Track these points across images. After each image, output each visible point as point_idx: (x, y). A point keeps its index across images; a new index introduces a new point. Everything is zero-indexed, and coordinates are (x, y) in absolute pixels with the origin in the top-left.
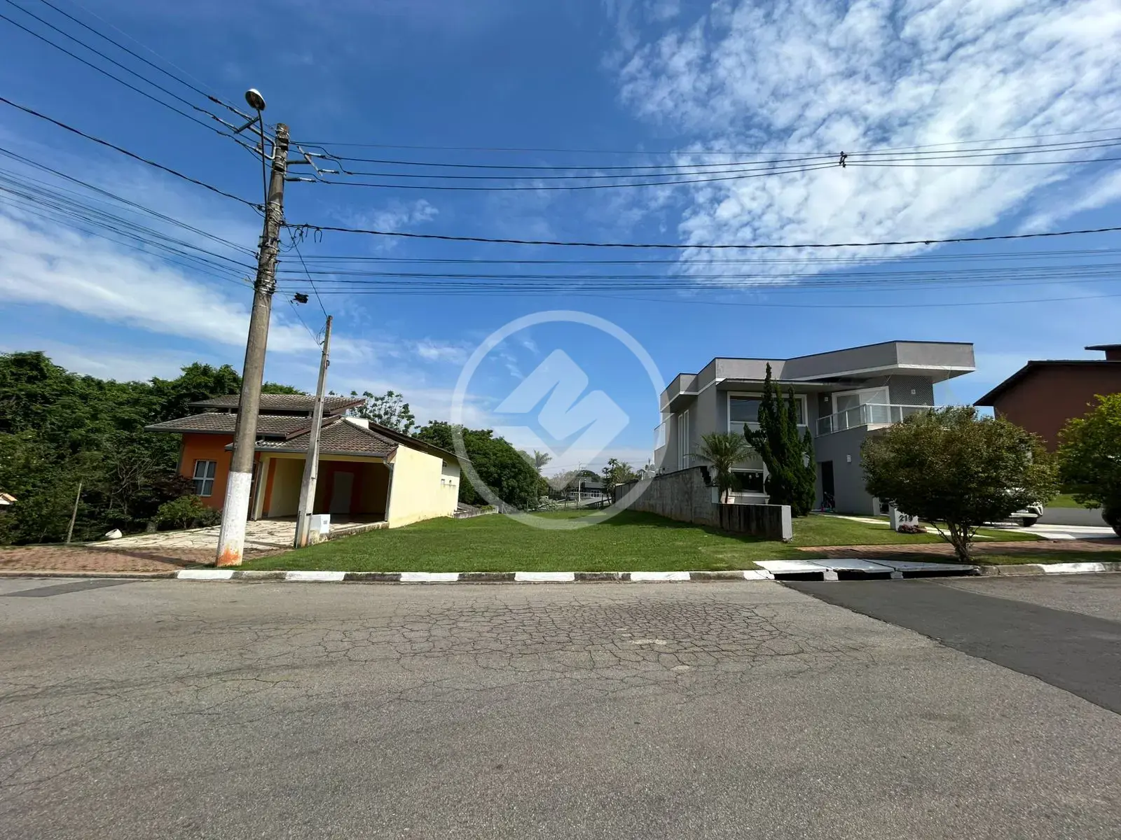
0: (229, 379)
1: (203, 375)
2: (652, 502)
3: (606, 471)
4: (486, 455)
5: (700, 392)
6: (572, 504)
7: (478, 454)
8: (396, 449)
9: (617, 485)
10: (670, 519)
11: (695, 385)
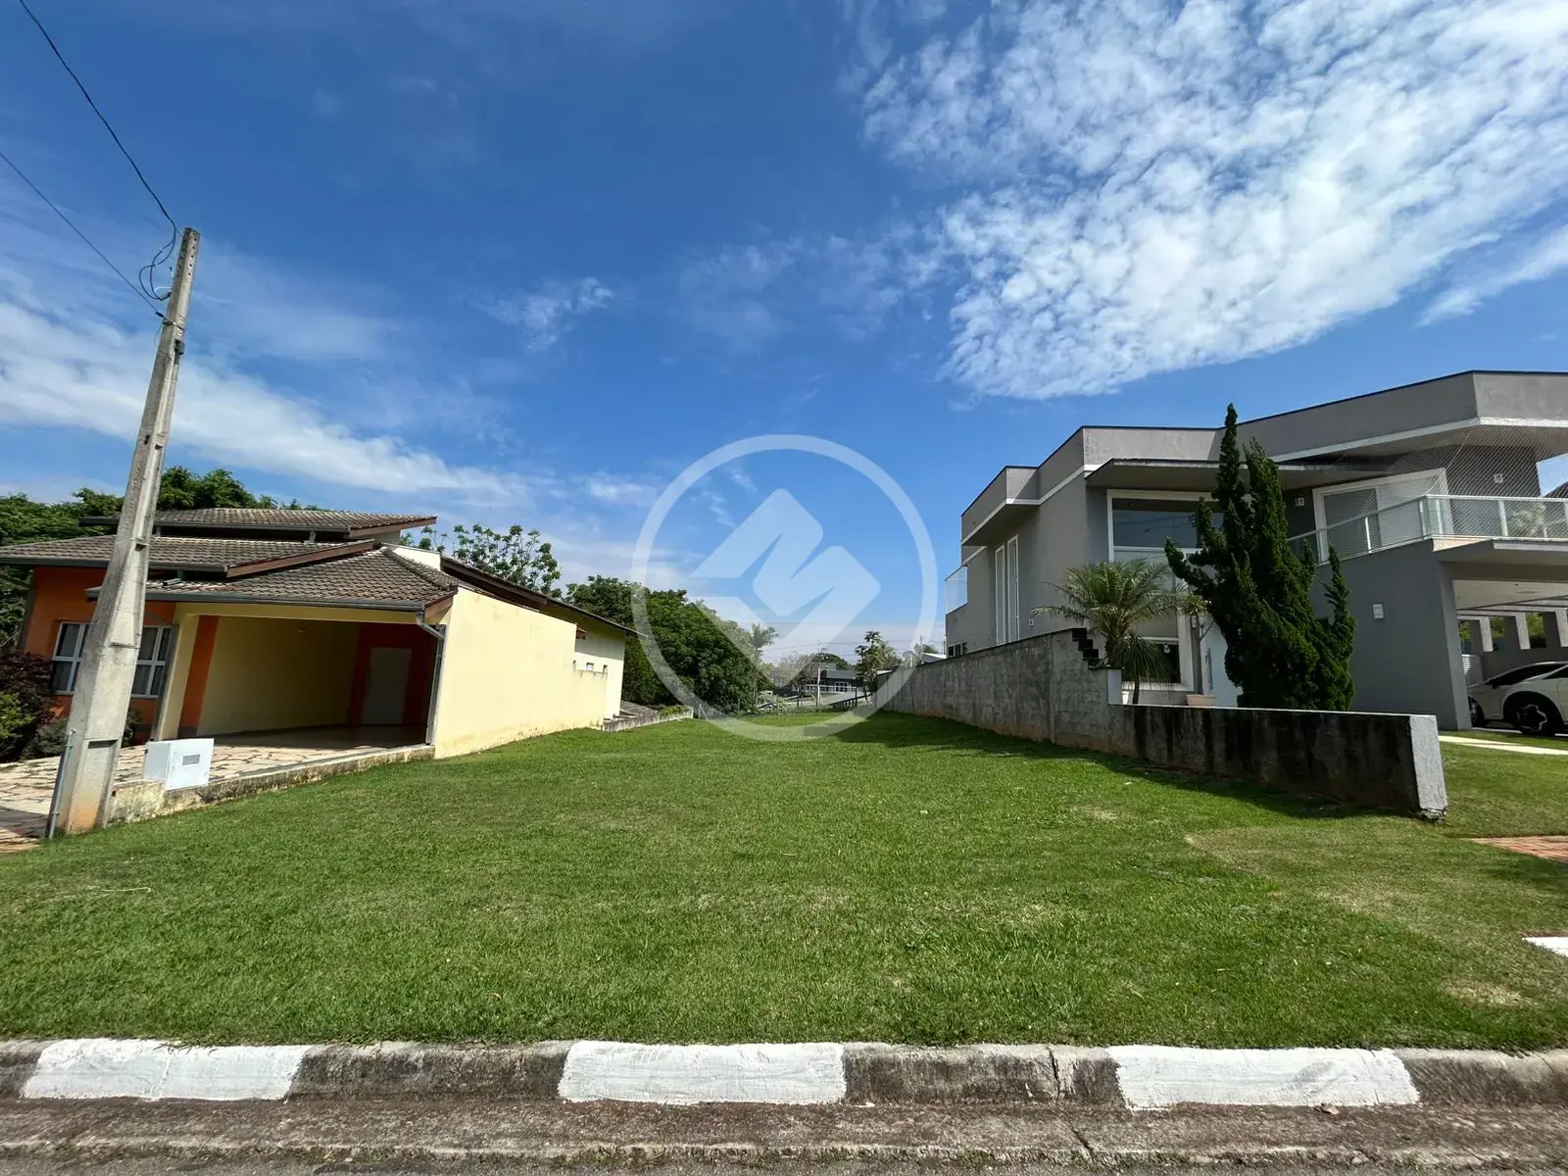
0: (224, 495)
1: (174, 486)
2: (950, 700)
3: (861, 650)
4: (676, 628)
5: (1043, 499)
6: (806, 703)
7: (663, 626)
8: (451, 596)
9: (880, 672)
10: (992, 733)
11: (1035, 486)
